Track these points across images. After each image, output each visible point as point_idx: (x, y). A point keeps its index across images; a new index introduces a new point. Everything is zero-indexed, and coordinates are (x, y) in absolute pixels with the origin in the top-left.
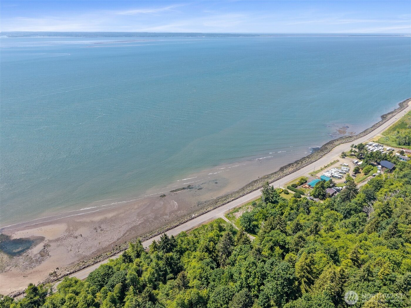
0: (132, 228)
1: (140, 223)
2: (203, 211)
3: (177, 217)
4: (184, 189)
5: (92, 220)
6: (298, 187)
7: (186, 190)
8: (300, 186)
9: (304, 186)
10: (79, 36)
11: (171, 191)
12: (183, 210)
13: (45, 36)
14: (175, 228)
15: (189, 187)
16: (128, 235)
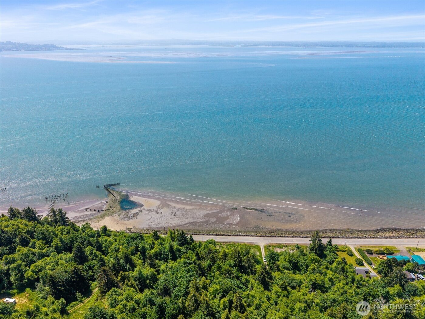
0: (194, 222)
1: (201, 222)
2: (253, 234)
3: (230, 229)
4: (256, 210)
5: (176, 206)
6: (374, 255)
7: (256, 212)
8: (376, 255)
9: (381, 257)
10: (299, 46)
11: (244, 207)
12: (239, 226)
13: (270, 46)
14: (217, 236)
15: (262, 210)
16: (186, 226)
